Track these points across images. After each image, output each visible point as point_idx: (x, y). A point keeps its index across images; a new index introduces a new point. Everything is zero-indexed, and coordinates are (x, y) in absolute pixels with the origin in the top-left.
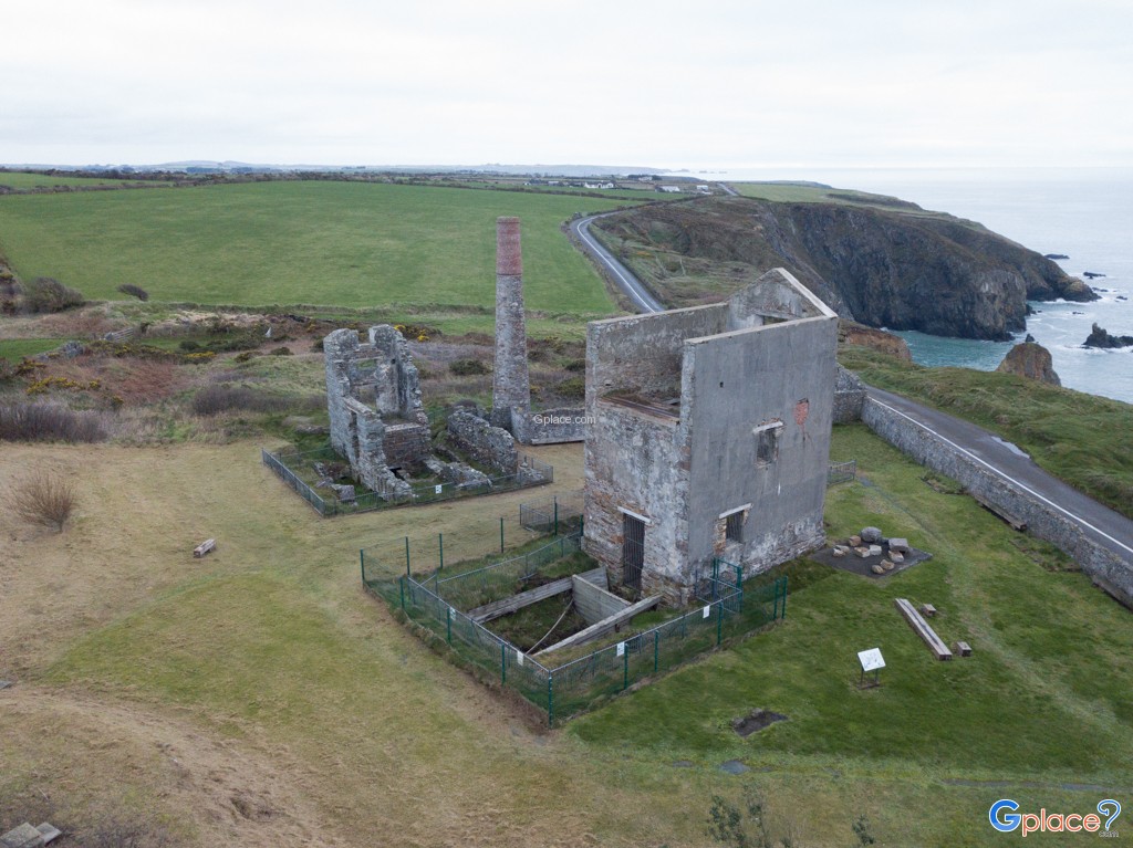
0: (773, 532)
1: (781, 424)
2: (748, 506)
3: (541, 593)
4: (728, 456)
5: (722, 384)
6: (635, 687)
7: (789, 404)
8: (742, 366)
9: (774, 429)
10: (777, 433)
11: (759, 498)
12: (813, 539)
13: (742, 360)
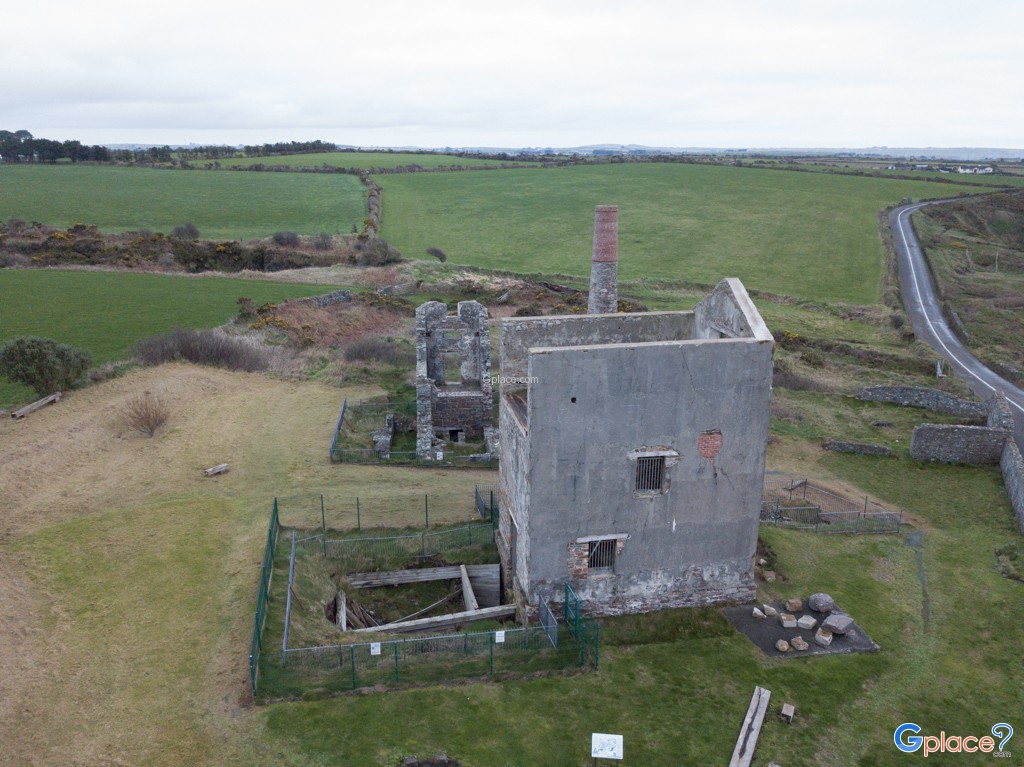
0: (665, 570)
1: (675, 454)
2: (625, 536)
3: (427, 575)
4: (587, 477)
5: (574, 400)
6: (365, 690)
7: (686, 433)
8: (606, 384)
9: (663, 457)
10: (668, 463)
11: (639, 530)
12: (731, 591)
13: (605, 377)
